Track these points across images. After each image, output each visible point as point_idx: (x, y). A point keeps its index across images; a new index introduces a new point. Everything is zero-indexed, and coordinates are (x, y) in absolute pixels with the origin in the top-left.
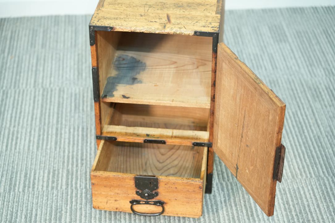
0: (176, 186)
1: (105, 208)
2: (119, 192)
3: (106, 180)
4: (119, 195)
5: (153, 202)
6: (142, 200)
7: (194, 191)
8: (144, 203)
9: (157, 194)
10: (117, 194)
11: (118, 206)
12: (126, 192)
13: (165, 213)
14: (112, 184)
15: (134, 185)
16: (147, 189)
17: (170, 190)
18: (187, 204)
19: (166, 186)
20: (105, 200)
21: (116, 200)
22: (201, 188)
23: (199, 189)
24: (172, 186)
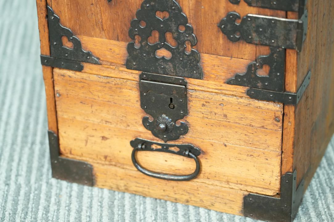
0: (225, 112)
1: (84, 155)
2: (109, 117)
3: (83, 87)
4: (108, 125)
5: (178, 146)
6: (155, 141)
7: (263, 127)
8: (159, 147)
9: (185, 129)
10: (106, 121)
11: (107, 151)
12: (124, 119)
13: (202, 175)
14: (96, 98)
15: (139, 103)
16: (165, 114)
17: (213, 121)
18: (249, 158)
19: (203, 109)
20: (83, 135)
21: (104, 138)
22: (279, 121)
23: (276, 123)
24: (216, 111)
